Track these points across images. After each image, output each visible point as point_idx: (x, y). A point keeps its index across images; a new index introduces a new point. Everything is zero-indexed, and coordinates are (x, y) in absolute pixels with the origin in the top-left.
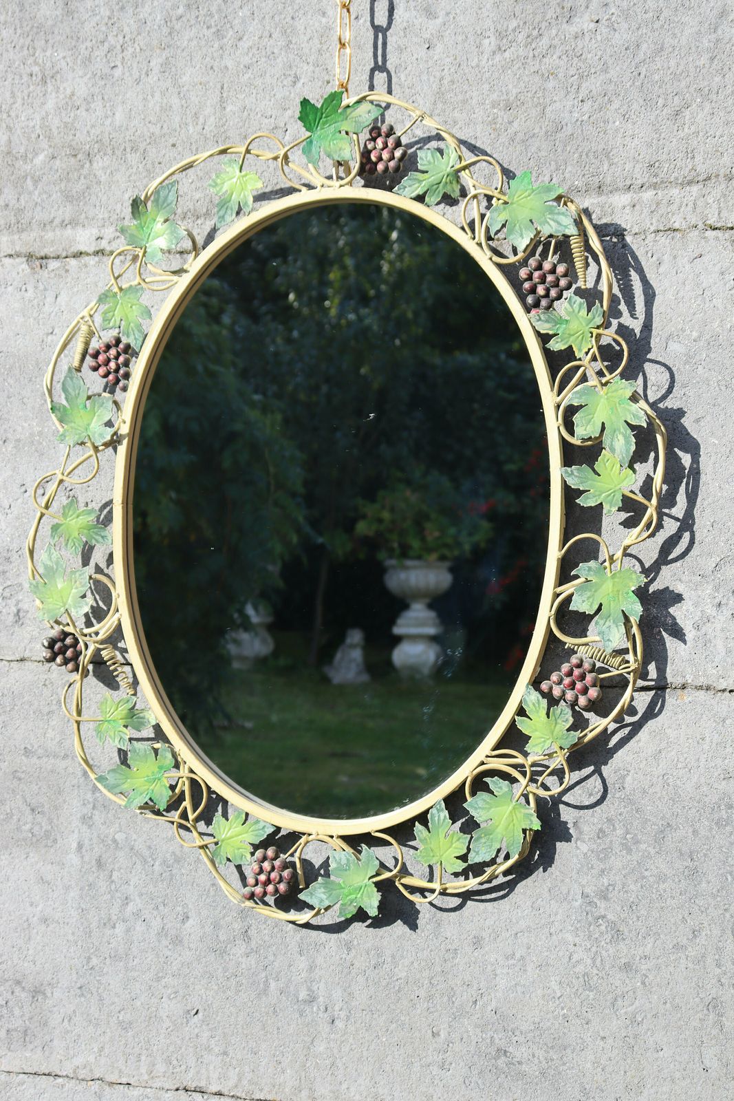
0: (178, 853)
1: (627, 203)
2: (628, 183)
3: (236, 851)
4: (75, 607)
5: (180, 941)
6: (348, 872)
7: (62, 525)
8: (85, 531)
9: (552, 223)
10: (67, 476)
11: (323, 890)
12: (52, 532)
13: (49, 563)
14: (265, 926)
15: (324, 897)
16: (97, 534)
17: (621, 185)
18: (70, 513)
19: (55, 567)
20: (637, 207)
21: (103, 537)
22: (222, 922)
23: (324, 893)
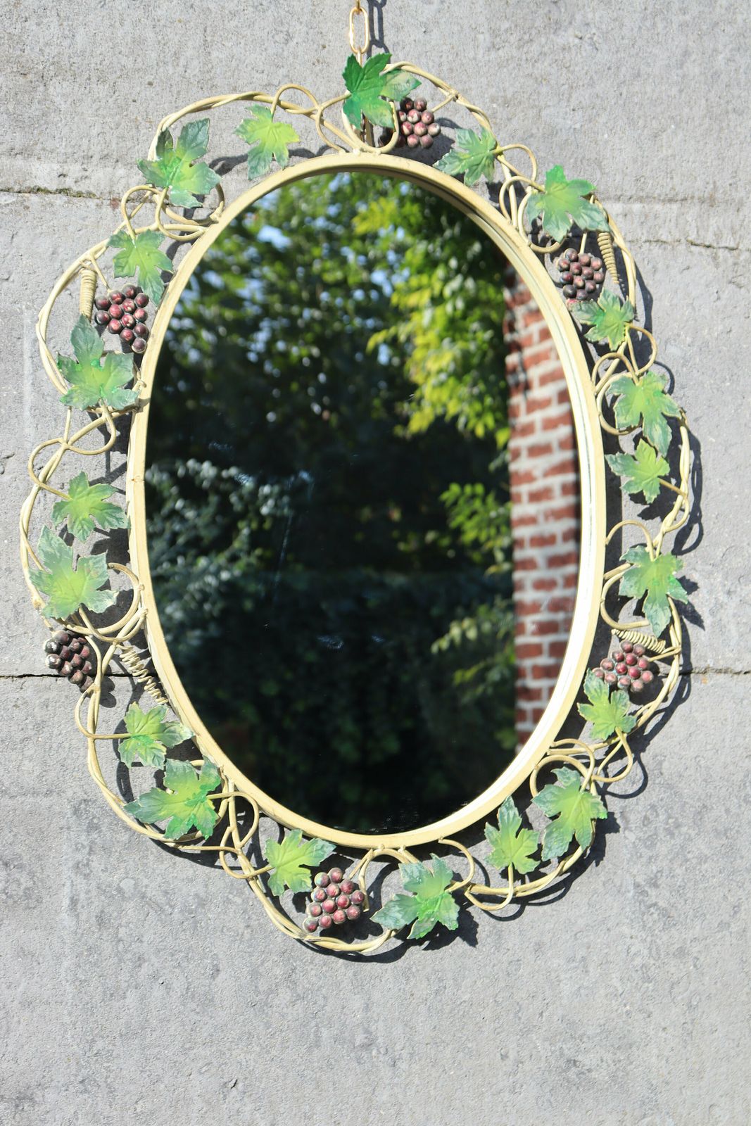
0: (202, 894)
1: (619, 212)
2: (619, 193)
3: (294, 878)
4: (93, 601)
5: (212, 1000)
6: (421, 885)
7: (67, 503)
8: (98, 511)
9: (585, 217)
10: (72, 445)
11: (398, 908)
12: (54, 512)
13: (49, 549)
14: (311, 966)
15: (399, 916)
16: (111, 515)
17: (612, 194)
18: (79, 490)
19: (58, 554)
20: (629, 216)
21: (117, 519)
22: (261, 970)
23: (399, 911)
